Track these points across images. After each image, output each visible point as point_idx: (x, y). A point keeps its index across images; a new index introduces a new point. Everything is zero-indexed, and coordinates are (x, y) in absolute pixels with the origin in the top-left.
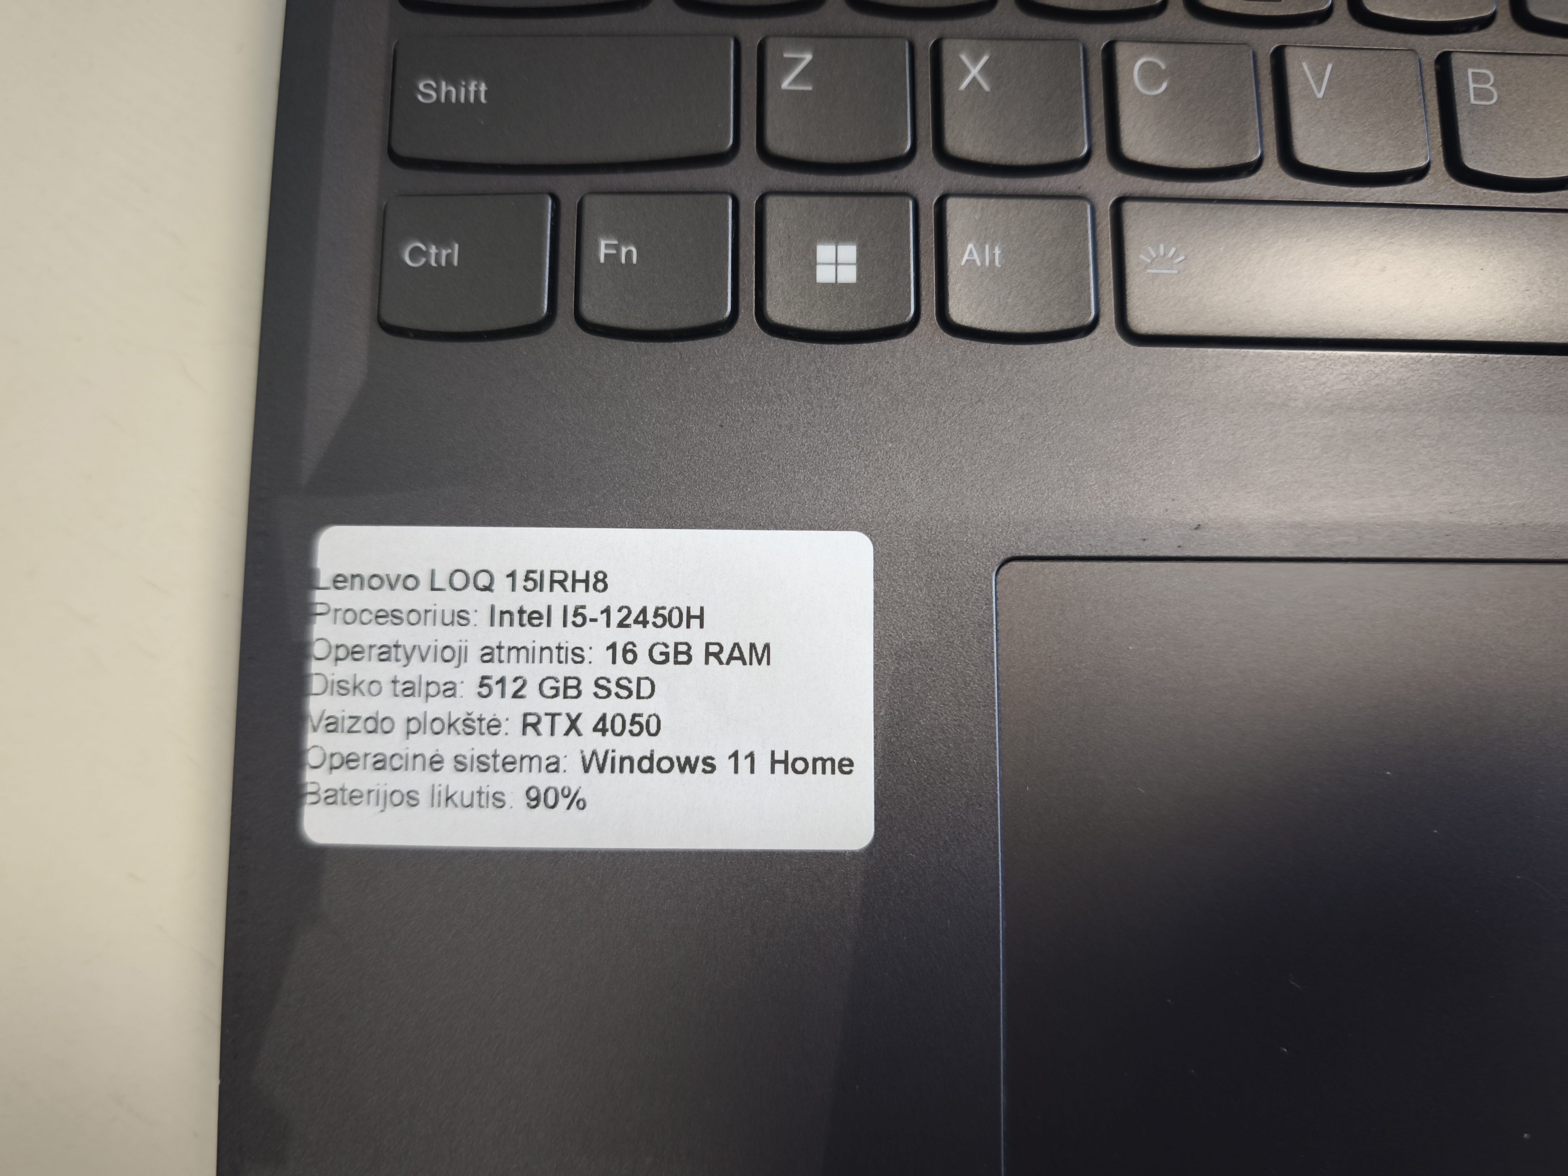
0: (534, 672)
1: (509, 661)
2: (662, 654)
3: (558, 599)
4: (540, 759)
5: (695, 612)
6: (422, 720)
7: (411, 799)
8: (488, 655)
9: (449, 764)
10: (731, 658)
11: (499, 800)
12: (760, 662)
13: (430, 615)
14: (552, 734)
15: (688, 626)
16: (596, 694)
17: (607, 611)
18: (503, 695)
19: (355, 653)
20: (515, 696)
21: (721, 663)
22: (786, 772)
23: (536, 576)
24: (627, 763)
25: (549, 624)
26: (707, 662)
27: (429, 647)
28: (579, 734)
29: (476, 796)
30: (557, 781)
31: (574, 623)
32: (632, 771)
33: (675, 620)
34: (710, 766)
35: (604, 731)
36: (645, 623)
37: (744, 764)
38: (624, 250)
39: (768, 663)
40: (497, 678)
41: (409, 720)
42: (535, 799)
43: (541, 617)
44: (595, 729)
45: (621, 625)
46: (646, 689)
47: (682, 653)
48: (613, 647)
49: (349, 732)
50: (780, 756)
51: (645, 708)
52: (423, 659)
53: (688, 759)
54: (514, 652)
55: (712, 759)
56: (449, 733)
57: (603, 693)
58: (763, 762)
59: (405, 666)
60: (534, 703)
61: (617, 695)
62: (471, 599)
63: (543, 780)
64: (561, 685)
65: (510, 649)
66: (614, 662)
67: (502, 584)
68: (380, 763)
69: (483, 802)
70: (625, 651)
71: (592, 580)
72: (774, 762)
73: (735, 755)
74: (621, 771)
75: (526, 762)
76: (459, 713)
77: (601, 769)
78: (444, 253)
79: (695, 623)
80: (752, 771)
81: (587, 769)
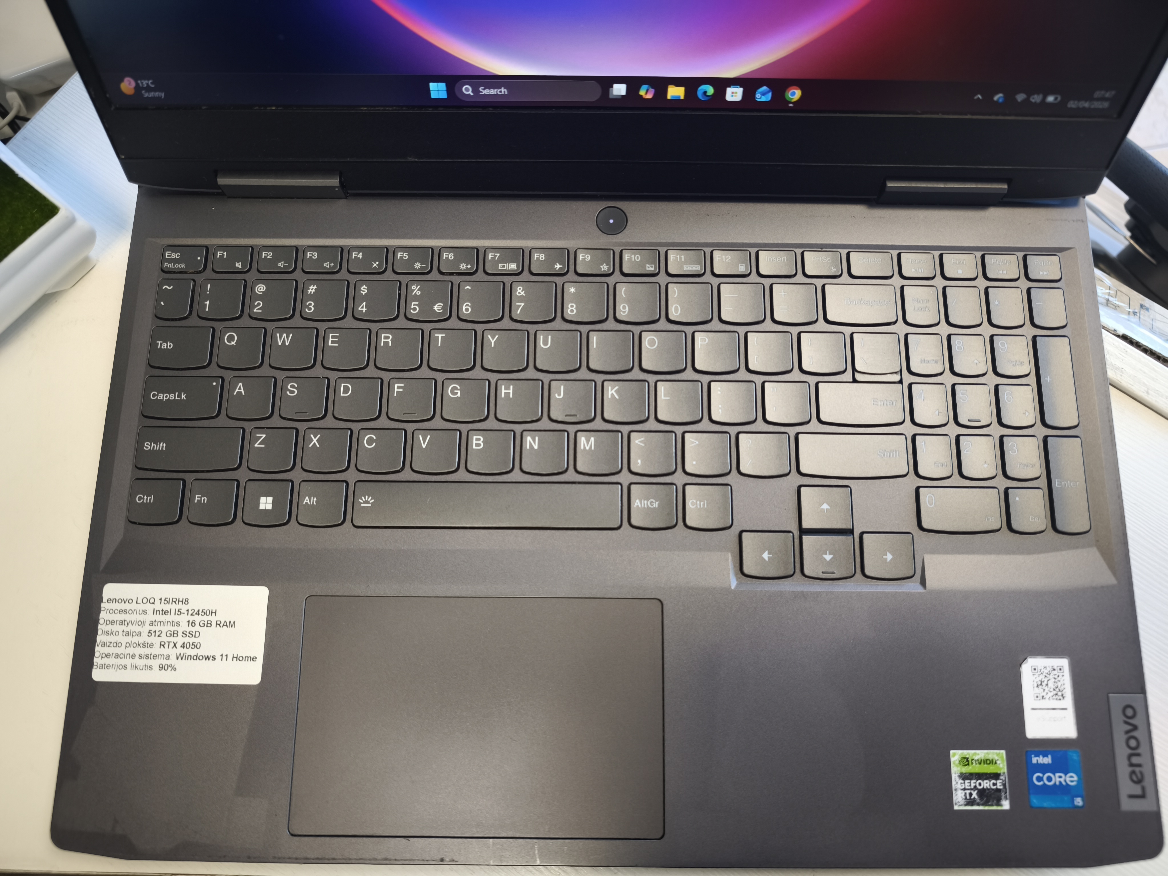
0: (164, 629)
1: (158, 625)
2: (203, 624)
3: (173, 607)
4: (164, 655)
5: (214, 611)
6: (130, 643)
7: (125, 667)
8: (152, 623)
9: (137, 656)
10: (224, 625)
11: (151, 668)
12: (232, 627)
13: (135, 612)
14: (168, 647)
15: (212, 615)
16: (182, 636)
17: (188, 611)
18: (155, 636)
19: (112, 623)
20: (159, 636)
21: (220, 627)
22: (237, 660)
23: (168, 600)
24: (189, 657)
25: (170, 614)
26: (216, 626)
27: (134, 621)
28: (176, 648)
29: (144, 667)
30: (168, 662)
31: (178, 614)
32: (191, 659)
33: (208, 613)
34: (214, 658)
35: (184, 647)
36: (199, 614)
37: (224, 658)
38: (203, 498)
39: (234, 627)
40: (154, 630)
41: (126, 643)
42: (162, 668)
43: (168, 612)
44: (181, 647)
45: (192, 615)
46: (197, 634)
47: (209, 624)
48: (189, 622)
49: (109, 646)
50: (235, 656)
51: (196, 640)
52: (132, 625)
53: (208, 657)
54: (159, 623)
55: (215, 656)
56: (138, 647)
57: (184, 635)
58: (230, 657)
59: (127, 627)
60: (164, 638)
61: (189, 636)
62: (149, 607)
63: (164, 662)
64: (172, 633)
65: (158, 622)
66: (189, 626)
67: (157, 602)
68: (117, 656)
69: (146, 669)
70: (192, 623)
71: (184, 601)
72: (233, 657)
73: (222, 655)
74: (188, 659)
75: (160, 656)
76: (141, 641)
77: (182, 659)
78: (149, 498)
79: (214, 614)
80: (227, 660)
81: (177, 659)
